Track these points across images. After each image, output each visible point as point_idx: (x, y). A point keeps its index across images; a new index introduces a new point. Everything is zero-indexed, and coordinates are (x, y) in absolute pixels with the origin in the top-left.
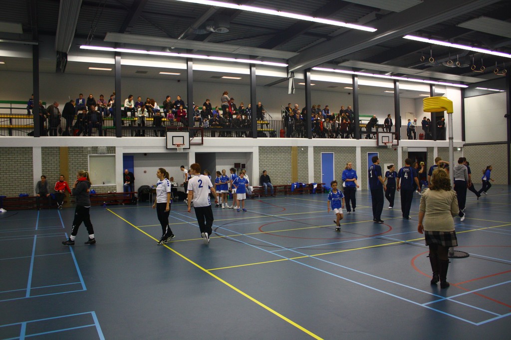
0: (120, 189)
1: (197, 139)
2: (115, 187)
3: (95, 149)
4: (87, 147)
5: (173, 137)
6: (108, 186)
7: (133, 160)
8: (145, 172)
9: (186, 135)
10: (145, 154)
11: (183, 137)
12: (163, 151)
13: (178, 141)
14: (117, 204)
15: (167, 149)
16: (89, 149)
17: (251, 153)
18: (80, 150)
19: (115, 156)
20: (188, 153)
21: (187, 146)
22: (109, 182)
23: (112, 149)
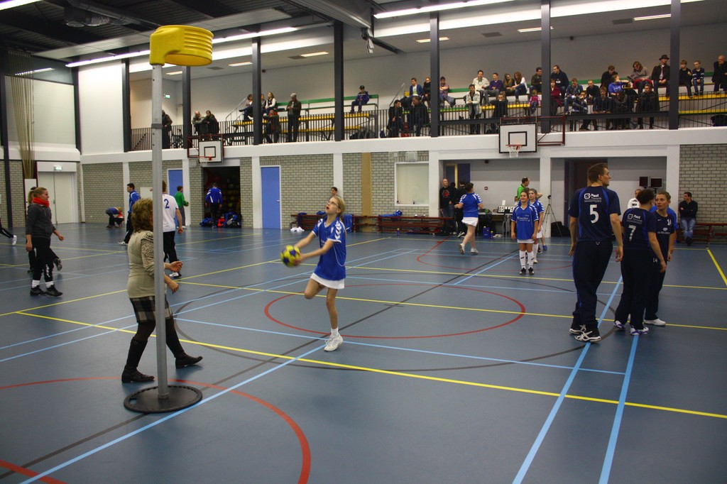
0: (434, 212)
2: (426, 209)
3: (402, 155)
4: (393, 153)
5: (509, 133)
6: (418, 207)
7: (469, 173)
8: (486, 188)
9: (530, 128)
10: (487, 161)
11: (526, 132)
12: (496, 156)
13: (518, 139)
14: (428, 234)
15: (500, 152)
16: (396, 155)
17: (664, 159)
18: (382, 157)
19: (428, 164)
20: (539, 159)
21: (531, 147)
22: (423, 202)
23: (424, 155)
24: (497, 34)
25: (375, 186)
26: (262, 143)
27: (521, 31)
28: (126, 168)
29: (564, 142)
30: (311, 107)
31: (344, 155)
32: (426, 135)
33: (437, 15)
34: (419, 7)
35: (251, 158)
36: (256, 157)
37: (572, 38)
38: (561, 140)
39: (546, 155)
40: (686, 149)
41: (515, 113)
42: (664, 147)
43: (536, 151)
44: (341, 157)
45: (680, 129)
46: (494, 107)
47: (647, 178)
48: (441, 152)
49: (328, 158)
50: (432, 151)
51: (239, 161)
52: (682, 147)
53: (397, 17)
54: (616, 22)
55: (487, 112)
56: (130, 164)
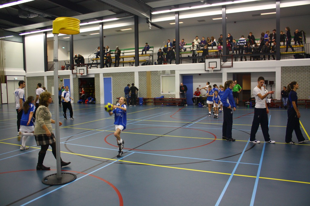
0: (178, 96)
1: (228, 63)
2: (174, 95)
3: (164, 72)
5: (209, 62)
6: (171, 94)
7: (192, 78)
8: (200, 86)
9: (218, 60)
10: (200, 74)
11: (216, 62)
12: (204, 72)
13: (213, 65)
14: (175, 105)
16: (161, 72)
17: (274, 73)
18: (155, 73)
19: (175, 76)
20: (222, 73)
22: (173, 92)
23: (173, 72)
24: (203, 21)
25: (152, 85)
27: (214, 19)
28: (46, 79)
29: (232, 66)
30: (125, 52)
32: (174, 64)
33: (178, 13)
34: (170, 9)
35: (99, 74)
36: (101, 73)
37: (235, 22)
38: (231, 65)
39: (225, 71)
40: (284, 68)
41: (211, 54)
42: (274, 67)
43: (221, 70)
44: (138, 73)
45: (281, 60)
47: (267, 81)
48: (180, 70)
49: (132, 73)
50: (177, 70)
51: (94, 75)
52: (282, 68)
53: (161, 14)
54: (253, 15)
55: (200, 53)
56: (47, 77)
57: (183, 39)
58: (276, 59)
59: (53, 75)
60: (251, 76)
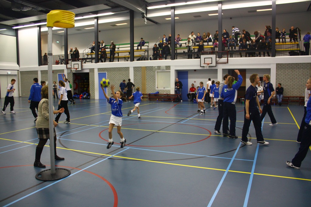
0: (173, 92)
1: (224, 59)
2: (169, 91)
3: (159, 67)
4: (155, 67)
5: (205, 58)
6: (166, 90)
7: (188, 74)
8: (195, 82)
9: (214, 56)
10: (195, 70)
11: (212, 58)
12: (199, 68)
13: (208, 61)
14: (170, 101)
15: (201, 66)
16: (156, 68)
17: (269, 70)
18: (151, 68)
19: (170, 72)
20: (217, 70)
21: (214, 64)
22: (168, 88)
23: (168, 68)
24: (200, 16)
25: (147, 81)
26: (98, 62)
27: (210, 15)
28: (39, 73)
29: (228, 62)
30: (120, 47)
31: (134, 68)
32: (169, 59)
33: (174, 8)
34: (166, 4)
35: (94, 69)
36: (96, 68)
37: (231, 18)
39: (220, 68)
40: (279, 65)
41: (207, 50)
42: (269, 64)
43: (216, 66)
44: (133, 68)
45: (276, 57)
46: (198, 47)
48: (176, 66)
49: (127, 69)
50: (172, 66)
51: (89, 70)
52: (277, 64)
53: (157, 9)
54: (249, 12)
55: (195, 49)
56: (41, 71)
57: (179, 35)
58: (271, 55)
59: (47, 70)
60: (246, 73)
